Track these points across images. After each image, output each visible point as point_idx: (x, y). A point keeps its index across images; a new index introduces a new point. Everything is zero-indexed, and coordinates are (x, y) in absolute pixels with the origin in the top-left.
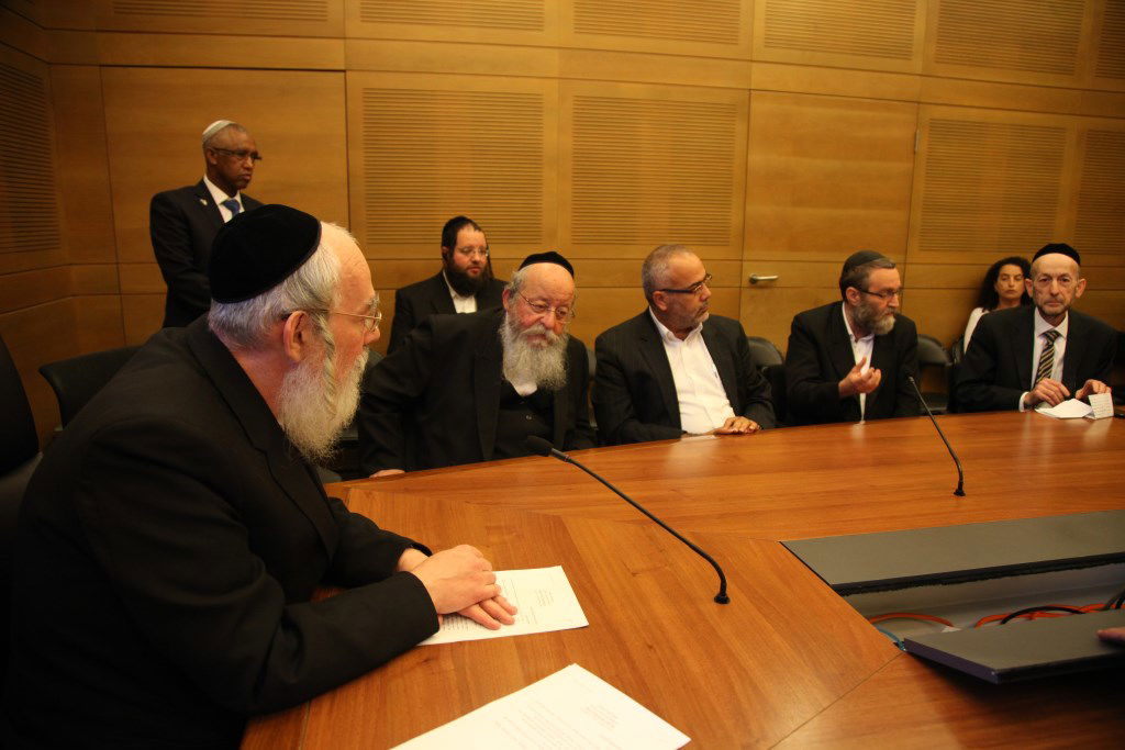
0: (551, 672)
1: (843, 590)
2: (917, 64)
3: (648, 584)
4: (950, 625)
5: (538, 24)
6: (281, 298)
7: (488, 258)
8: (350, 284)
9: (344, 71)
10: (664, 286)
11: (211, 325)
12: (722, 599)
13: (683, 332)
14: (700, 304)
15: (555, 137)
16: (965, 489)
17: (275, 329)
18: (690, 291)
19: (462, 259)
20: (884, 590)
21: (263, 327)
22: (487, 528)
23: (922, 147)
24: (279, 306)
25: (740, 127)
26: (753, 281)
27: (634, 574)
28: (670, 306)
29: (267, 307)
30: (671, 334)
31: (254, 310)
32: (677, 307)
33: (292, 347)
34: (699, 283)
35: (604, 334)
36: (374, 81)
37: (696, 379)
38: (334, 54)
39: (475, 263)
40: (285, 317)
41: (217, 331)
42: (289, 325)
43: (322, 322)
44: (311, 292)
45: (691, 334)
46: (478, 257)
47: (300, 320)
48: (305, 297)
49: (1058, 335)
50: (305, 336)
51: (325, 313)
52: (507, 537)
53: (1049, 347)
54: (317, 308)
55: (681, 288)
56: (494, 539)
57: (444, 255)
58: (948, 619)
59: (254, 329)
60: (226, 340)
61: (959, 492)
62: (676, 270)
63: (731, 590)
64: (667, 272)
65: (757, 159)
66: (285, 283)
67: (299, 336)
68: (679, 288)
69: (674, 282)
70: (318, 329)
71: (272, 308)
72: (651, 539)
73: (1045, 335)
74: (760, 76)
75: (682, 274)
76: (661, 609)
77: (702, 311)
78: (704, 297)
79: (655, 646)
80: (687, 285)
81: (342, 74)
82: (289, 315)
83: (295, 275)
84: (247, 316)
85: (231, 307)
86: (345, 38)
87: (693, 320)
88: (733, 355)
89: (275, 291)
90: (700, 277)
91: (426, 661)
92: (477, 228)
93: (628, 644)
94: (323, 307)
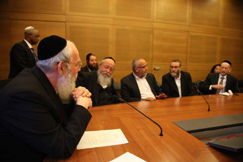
0: (122, 154)
1: (190, 132)
2: (187, 24)
3: (142, 132)
4: (211, 140)
5: (108, 13)
6: (57, 58)
7: (97, 62)
8: (74, 56)
9: (65, 22)
10: (138, 66)
11: (38, 66)
12: (161, 135)
13: (141, 77)
14: (145, 71)
15: (112, 37)
16: (210, 109)
17: (56, 66)
18: (144, 67)
19: (91, 63)
20: (198, 132)
21: (52, 66)
22: (101, 120)
23: (189, 41)
24: (57, 60)
25: (151, 36)
26: (155, 69)
27: (139, 130)
28: (139, 71)
29: (54, 61)
30: (138, 78)
31: (50, 62)
32: (140, 71)
33: (60, 71)
34: (145, 66)
35: (123, 79)
36: (72, 24)
37: (145, 88)
38: (63, 18)
39: (94, 63)
40: (58, 63)
41: (40, 67)
42: (59, 65)
43: (68, 65)
44: (65, 57)
45: (143, 78)
46: (95, 62)
47: (62, 64)
48: (63, 58)
49: (224, 78)
50: (63, 68)
51: (68, 62)
52: (106, 122)
53: (222, 80)
54: (66, 61)
55: (142, 67)
56: (103, 122)
57: (87, 62)
58: (210, 139)
59: (50, 66)
60: (42, 70)
61: (209, 110)
62: (141, 63)
63: (163, 133)
64: (139, 63)
65: (155, 43)
66: (58, 54)
67: (62, 68)
68: (141, 67)
69: (140, 65)
70: (67, 66)
71: (55, 61)
72: (141, 122)
73: (221, 78)
74: (155, 25)
75: (142, 64)
76: (147, 138)
77: (146, 72)
78: (146, 69)
79: (147, 147)
80: (143, 66)
81: (65, 23)
82: (59, 62)
83: (61, 52)
84: (48, 63)
85: (44, 61)
86: (65, 15)
87: (144, 74)
88: (153, 82)
89: (56, 57)
90: (145, 64)
91: (88, 152)
92: (94, 55)
93: (140, 146)
94: (68, 61)
